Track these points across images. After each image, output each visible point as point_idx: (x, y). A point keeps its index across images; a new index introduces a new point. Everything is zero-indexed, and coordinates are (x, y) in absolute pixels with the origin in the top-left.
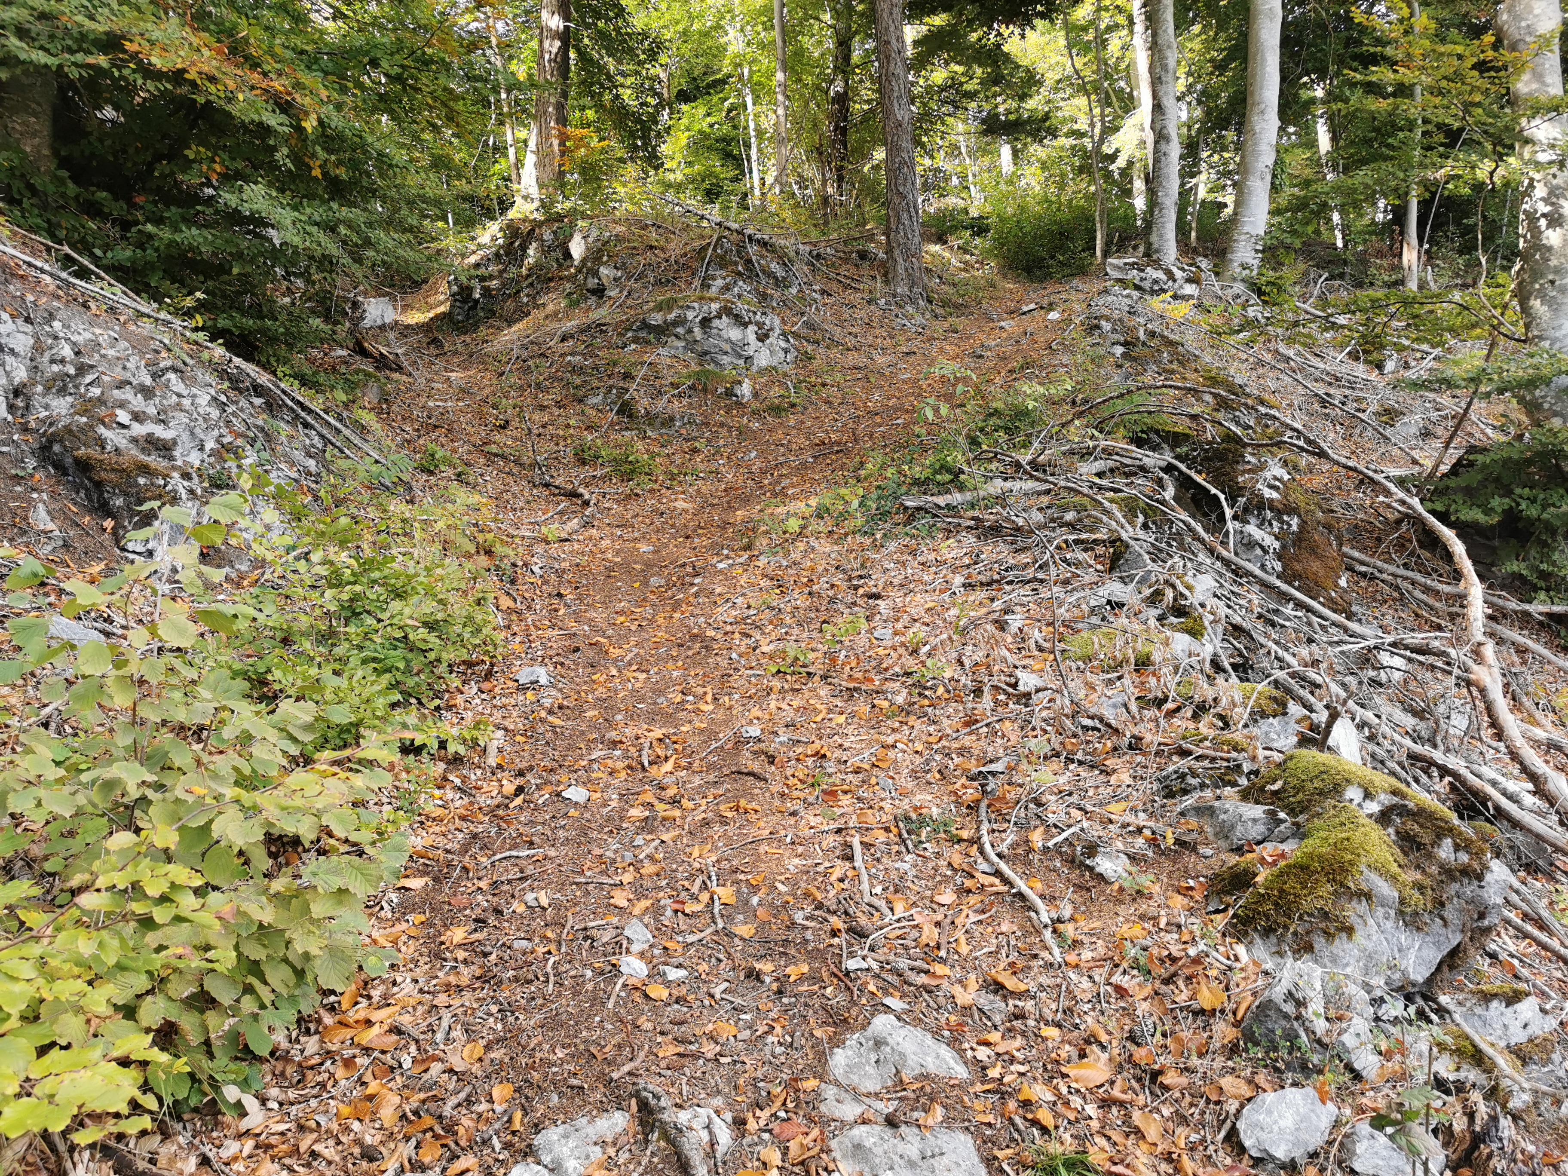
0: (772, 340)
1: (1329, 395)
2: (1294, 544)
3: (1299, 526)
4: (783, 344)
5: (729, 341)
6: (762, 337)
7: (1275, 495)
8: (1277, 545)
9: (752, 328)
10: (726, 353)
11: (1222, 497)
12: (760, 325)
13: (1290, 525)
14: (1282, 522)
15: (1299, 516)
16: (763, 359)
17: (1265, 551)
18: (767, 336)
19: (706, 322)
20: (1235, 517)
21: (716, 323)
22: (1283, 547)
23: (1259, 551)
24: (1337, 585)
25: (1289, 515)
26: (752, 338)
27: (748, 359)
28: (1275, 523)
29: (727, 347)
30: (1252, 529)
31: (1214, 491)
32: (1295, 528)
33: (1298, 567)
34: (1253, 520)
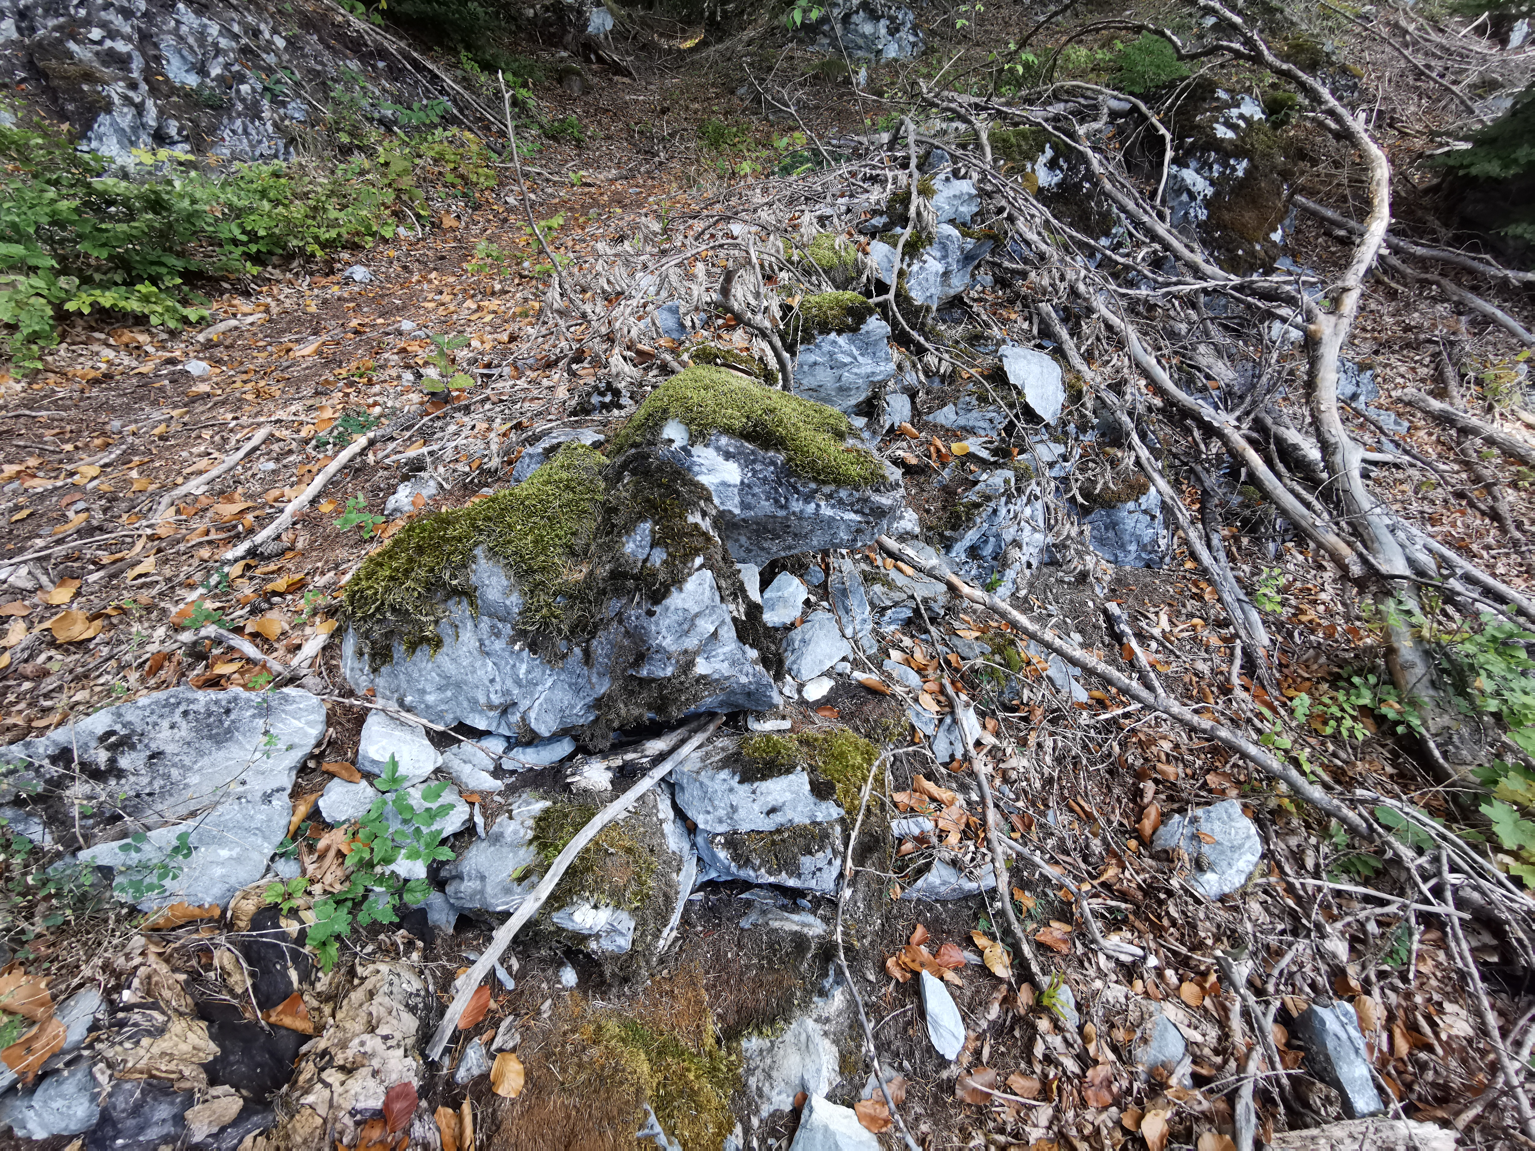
0: (902, 34)
1: (1428, 66)
2: (1232, 191)
3: (1246, 171)
4: (912, 39)
5: (864, 36)
6: (893, 31)
7: (1230, 135)
8: (1210, 191)
9: (883, 22)
10: (860, 48)
11: (1168, 137)
12: (892, 19)
13: (1234, 169)
14: (1225, 165)
15: (1251, 160)
16: (892, 52)
17: (1192, 197)
18: (897, 30)
19: (846, 19)
20: (1174, 161)
21: (855, 18)
22: (1217, 194)
23: (1185, 197)
24: (1267, 238)
25: (1237, 158)
26: (883, 31)
27: (879, 52)
28: (1216, 167)
29: (861, 41)
30: (1189, 175)
31: (1162, 131)
32: (1240, 173)
33: (1227, 216)
34: (1193, 164)
